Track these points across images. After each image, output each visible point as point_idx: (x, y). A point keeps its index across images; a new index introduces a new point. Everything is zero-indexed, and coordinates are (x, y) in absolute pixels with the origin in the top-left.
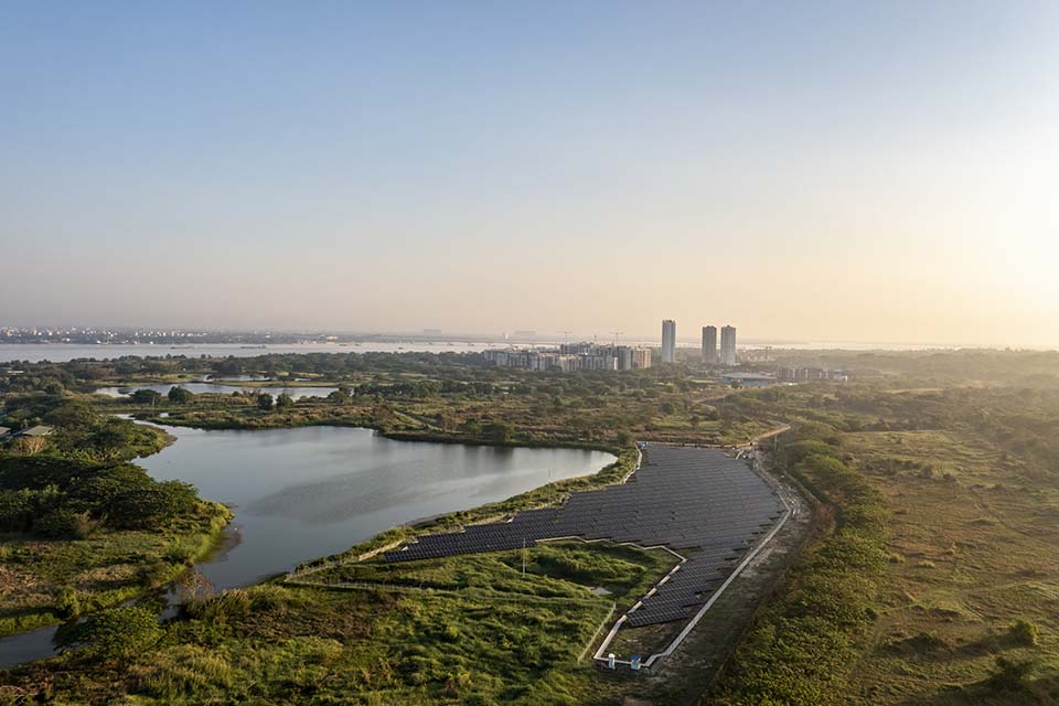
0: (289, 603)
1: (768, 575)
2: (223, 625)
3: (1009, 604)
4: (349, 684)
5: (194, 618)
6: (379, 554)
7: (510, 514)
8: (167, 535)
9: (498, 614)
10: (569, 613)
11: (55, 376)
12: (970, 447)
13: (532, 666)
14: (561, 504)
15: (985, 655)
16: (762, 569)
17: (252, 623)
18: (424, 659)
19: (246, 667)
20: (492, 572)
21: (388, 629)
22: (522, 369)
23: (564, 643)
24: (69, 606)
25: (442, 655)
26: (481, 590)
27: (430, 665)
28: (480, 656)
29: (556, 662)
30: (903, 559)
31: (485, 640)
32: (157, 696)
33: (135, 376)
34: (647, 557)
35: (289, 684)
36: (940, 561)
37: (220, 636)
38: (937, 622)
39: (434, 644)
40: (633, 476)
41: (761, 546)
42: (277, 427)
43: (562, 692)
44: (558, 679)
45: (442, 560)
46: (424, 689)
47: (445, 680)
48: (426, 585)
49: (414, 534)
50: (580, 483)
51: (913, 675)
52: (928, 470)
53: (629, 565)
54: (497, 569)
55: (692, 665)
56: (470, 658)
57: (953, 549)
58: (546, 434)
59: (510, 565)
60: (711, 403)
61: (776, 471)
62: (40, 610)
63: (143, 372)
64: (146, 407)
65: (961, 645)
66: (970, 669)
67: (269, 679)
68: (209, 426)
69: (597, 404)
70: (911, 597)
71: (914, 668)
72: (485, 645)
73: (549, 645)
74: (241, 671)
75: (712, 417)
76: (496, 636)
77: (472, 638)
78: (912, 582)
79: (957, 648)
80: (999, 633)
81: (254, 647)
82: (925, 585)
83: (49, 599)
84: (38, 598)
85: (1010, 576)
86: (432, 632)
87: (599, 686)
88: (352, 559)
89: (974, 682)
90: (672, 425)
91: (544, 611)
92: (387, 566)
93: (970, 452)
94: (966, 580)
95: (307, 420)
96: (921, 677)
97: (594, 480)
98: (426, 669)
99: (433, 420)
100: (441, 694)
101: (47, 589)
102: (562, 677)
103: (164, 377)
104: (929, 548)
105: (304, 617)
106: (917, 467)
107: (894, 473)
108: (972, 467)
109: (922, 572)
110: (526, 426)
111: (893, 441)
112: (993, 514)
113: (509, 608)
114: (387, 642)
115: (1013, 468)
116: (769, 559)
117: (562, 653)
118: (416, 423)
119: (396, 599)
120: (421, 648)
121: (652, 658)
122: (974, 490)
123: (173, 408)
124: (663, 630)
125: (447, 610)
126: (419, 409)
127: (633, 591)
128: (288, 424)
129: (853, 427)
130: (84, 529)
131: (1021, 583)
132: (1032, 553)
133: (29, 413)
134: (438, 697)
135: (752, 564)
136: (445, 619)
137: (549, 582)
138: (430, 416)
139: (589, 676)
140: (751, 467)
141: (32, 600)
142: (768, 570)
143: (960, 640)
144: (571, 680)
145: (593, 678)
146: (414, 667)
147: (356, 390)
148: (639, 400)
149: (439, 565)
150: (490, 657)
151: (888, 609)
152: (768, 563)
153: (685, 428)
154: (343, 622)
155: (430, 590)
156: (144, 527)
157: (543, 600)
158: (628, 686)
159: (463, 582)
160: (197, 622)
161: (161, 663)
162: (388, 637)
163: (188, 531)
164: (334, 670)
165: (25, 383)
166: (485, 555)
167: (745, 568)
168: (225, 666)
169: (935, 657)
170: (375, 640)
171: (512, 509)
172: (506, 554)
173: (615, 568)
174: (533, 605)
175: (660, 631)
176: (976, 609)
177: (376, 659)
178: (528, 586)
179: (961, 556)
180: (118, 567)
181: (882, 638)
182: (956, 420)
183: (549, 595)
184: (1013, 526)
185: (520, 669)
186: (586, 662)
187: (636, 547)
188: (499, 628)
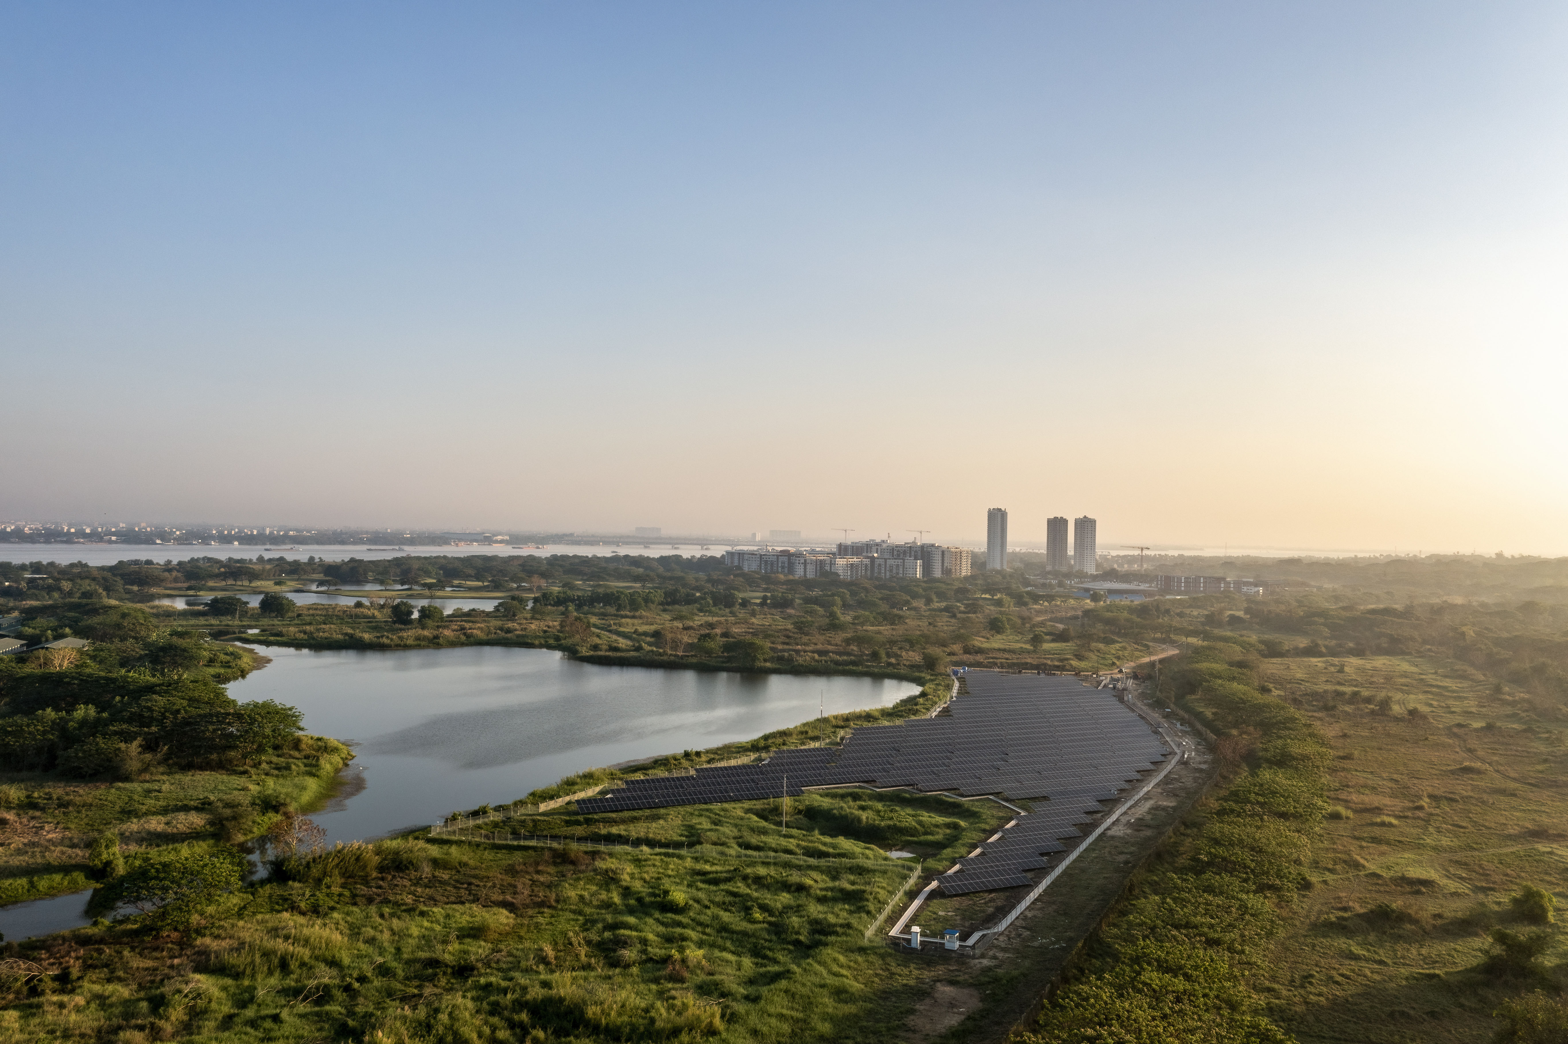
0: (435, 863)
1: (1148, 833)
2: (336, 890)
3: (1509, 871)
4: (523, 964)
5: (294, 880)
6: (569, 803)
7: (764, 755)
8: (254, 777)
9: (745, 878)
10: (852, 877)
11: (94, 579)
12: (1446, 677)
13: (797, 943)
14: (838, 744)
15: (1476, 935)
16: (1139, 825)
17: (380, 887)
18: (634, 933)
19: (371, 941)
20: (736, 826)
21: (581, 897)
22: (782, 576)
23: (844, 914)
24: (108, 863)
25: (661, 929)
26: (720, 848)
27: (644, 942)
28: (719, 931)
29: (832, 938)
30: (1350, 814)
31: (726, 910)
32: (237, 976)
33: (211, 584)
34: (968, 810)
35: (434, 963)
36: (1406, 817)
37: (332, 904)
38: (1403, 894)
39: (651, 916)
40: (946, 712)
41: (1137, 797)
42: (418, 647)
43: (842, 976)
44: (835, 960)
45: (662, 811)
46: (635, 970)
47: (666, 960)
48: (637, 842)
49: (621, 779)
50: (868, 717)
51: (1367, 960)
52: (1385, 704)
53: (940, 819)
54: (744, 822)
55: (1036, 944)
56: (704, 933)
57: (1425, 802)
58: (816, 656)
59: (765, 819)
60: (1061, 620)
61: (1158, 704)
62: (65, 869)
63: (224, 576)
64: (227, 620)
65: (1439, 922)
66: (1453, 953)
67: (405, 956)
68: (319, 645)
69: (892, 620)
70: (1362, 861)
71: (1368, 950)
72: (726, 916)
73: (821, 916)
74: (361, 945)
75: (1061, 637)
76: (745, 906)
77: (707, 907)
78: (1364, 844)
79: (1434, 926)
80: (1496, 908)
81: (382, 916)
82: (1384, 848)
83: (80, 854)
84: (63, 853)
85: (1510, 837)
86: (647, 899)
87: (898, 970)
88: (530, 809)
89: (1460, 969)
90: (1002, 647)
91: (815, 875)
92: (581, 818)
93: (1447, 683)
94: (1445, 842)
95: (463, 638)
96: (1381, 962)
97: (887, 714)
98: (639, 946)
99: (648, 639)
100: (660, 978)
101: (76, 841)
102: (842, 958)
103: (253, 585)
104: (1387, 801)
105: (457, 881)
106: (1368, 700)
107: (1334, 708)
108: (1451, 702)
109: (1377, 832)
110: (786, 647)
111: (1332, 669)
112: (1483, 761)
113: (762, 871)
114: (580, 913)
115: (1513, 704)
116: (1149, 813)
117: (842, 926)
118: (623, 643)
119: (593, 860)
120: (632, 920)
121: (976, 936)
122: (1455, 730)
123: (265, 622)
124: (992, 900)
125: (670, 872)
126: (629, 625)
127: (947, 852)
128: (435, 643)
129: (1272, 651)
130: (134, 765)
131: (1529, 846)
132: (1543, 809)
133: (53, 622)
134: (656, 981)
135: (1124, 820)
136: (666, 884)
137: (820, 840)
138: (645, 634)
139: (883, 957)
140: (1121, 700)
141: (55, 855)
142: (1148, 826)
143: (1439, 916)
144: (856, 962)
145: (889, 960)
146: (623, 943)
147: (536, 600)
148: (954, 616)
149: (656, 818)
150: (733, 932)
151: (1329, 877)
152: (1149, 817)
153: (1022, 651)
154: (515, 887)
155: (645, 848)
156: (222, 766)
157: (812, 861)
158: (940, 970)
159: (693, 839)
160: (297, 885)
161: (246, 936)
162: (581, 906)
163: (285, 773)
164: (502, 946)
165: (50, 589)
166: (726, 805)
167: (1114, 823)
168: (337, 937)
169: (1400, 937)
170: (562, 910)
171: (766, 748)
172: (758, 805)
173: (920, 823)
174: (799, 868)
175: (986, 903)
176: (1462, 878)
177: (564, 934)
178: (792, 844)
179: (1438, 811)
180: (181, 816)
181: (1320, 912)
182: (1425, 642)
183: (822, 855)
184: (1513, 774)
185: (779, 947)
186: (878, 939)
187: (951, 797)
188: (747, 895)
